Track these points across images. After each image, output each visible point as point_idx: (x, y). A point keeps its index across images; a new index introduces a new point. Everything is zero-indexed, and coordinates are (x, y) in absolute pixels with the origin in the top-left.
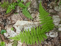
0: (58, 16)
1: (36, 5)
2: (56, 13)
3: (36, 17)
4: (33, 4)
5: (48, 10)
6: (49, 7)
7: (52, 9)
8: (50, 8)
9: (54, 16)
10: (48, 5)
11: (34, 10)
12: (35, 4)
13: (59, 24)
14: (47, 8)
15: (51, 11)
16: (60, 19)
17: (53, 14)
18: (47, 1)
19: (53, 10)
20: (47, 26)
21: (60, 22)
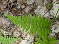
0: (40, 7)
1: (6, 21)
2: (34, 6)
3: (21, 32)
4: (3, 24)
5: (23, 12)
6: (21, 8)
7: (26, 7)
8: (24, 8)
9: (36, 11)
10: (19, 8)
11: (11, 28)
12: (4, 22)
13: (49, 12)
14: (21, 11)
15: (27, 10)
16: (44, 7)
17: (33, 10)
18: (13, 6)
19: (28, 7)
20: (43, 29)
21: (48, 10)
